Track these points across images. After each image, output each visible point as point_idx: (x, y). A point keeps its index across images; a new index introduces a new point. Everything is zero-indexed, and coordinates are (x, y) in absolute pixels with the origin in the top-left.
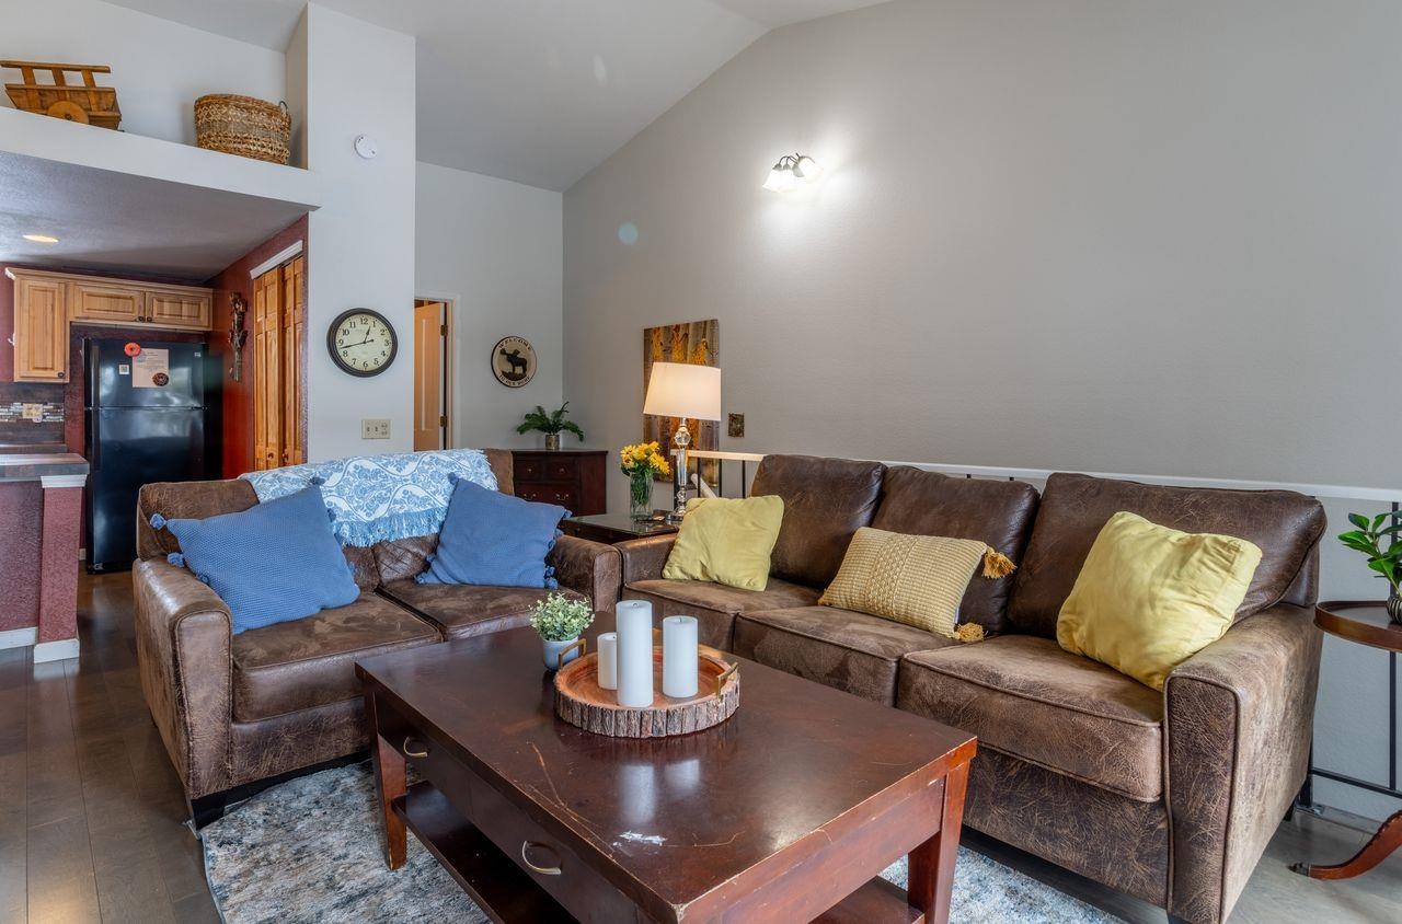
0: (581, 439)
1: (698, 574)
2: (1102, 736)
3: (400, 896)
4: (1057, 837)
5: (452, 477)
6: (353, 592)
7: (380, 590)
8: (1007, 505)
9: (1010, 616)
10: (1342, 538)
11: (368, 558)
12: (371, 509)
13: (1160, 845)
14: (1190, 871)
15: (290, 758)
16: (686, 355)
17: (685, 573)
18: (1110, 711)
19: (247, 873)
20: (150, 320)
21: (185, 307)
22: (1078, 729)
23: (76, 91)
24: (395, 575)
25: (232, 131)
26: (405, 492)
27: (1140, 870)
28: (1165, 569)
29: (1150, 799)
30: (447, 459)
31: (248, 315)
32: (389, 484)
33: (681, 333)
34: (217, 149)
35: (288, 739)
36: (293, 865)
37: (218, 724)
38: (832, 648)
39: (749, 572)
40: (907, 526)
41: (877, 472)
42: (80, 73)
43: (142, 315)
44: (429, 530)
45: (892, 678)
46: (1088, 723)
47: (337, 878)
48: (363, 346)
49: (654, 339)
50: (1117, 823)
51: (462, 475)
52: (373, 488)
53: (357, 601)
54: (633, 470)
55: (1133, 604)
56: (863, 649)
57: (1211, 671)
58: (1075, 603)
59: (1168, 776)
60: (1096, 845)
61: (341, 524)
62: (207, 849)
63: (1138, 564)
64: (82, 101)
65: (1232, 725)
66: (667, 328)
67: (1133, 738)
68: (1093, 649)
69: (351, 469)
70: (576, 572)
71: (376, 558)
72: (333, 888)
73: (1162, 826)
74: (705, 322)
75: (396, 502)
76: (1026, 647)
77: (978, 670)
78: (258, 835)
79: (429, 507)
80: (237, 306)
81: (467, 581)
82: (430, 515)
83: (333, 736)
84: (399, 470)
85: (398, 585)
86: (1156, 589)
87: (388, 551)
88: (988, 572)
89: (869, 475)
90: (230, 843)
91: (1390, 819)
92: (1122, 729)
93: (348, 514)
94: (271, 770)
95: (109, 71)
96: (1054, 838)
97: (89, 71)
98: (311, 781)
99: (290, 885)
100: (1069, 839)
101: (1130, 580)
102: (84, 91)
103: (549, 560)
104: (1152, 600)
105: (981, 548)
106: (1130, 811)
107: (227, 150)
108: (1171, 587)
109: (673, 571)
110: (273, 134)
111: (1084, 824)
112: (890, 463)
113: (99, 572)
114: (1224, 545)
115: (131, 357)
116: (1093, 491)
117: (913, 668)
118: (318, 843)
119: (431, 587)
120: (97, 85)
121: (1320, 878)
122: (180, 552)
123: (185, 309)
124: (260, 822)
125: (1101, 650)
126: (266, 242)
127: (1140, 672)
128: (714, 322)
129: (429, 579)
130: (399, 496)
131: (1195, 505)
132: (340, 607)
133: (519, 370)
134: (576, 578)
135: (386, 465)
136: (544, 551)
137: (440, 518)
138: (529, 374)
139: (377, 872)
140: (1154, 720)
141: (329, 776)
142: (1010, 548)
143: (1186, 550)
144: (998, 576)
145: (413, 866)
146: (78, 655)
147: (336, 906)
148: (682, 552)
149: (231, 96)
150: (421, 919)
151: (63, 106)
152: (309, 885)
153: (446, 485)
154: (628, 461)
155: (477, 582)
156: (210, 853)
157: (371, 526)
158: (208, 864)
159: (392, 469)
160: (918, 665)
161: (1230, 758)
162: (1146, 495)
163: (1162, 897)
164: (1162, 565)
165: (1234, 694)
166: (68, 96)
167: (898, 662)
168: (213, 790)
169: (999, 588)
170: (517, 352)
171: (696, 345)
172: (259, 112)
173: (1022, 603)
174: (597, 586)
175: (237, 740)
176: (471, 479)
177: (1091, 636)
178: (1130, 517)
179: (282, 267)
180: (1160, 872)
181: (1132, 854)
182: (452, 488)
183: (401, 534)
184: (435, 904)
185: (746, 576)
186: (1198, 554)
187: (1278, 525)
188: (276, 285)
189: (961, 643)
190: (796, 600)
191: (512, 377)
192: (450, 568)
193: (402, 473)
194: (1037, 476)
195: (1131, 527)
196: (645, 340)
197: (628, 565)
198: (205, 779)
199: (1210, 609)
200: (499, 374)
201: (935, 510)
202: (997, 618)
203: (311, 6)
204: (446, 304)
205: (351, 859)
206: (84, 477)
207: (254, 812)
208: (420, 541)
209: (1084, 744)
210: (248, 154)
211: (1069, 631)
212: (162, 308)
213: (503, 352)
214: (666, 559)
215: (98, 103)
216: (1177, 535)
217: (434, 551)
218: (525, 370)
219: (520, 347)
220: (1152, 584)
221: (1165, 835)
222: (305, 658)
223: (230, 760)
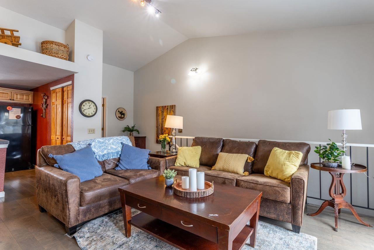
0: (139, 133)
1: (183, 165)
2: (280, 191)
3: (133, 243)
4: (270, 212)
5: (122, 143)
6: (101, 172)
7: (105, 172)
8: (251, 147)
9: (253, 170)
10: (315, 151)
11: (103, 164)
12: (102, 151)
13: (290, 211)
14: (296, 215)
15: (93, 215)
16: (167, 113)
17: (180, 164)
18: (281, 186)
19: (90, 243)
20: (13, 100)
21: (24, 97)
22: (275, 190)
23: (8, 36)
24: (109, 168)
25: (54, 51)
26: (111, 147)
27: (287, 216)
28: (286, 158)
29: (289, 202)
30: (120, 139)
31: (48, 100)
32: (107, 145)
33: (166, 108)
34: (49, 55)
35: (93, 210)
36: (101, 240)
37: (77, 207)
38: (221, 178)
39: (195, 163)
40: (230, 151)
41: (222, 140)
42: (9, 31)
43: (11, 98)
44: (116, 156)
45: (235, 184)
46: (277, 188)
47: (115, 242)
48: (88, 109)
49: (159, 109)
50: (282, 208)
51: (124, 142)
52: (102, 146)
53: (102, 175)
54: (162, 141)
55: (281, 165)
56: (228, 178)
57: (299, 176)
58: (268, 166)
59: (292, 197)
60: (278, 213)
61: (96, 155)
62: (77, 239)
63: (281, 157)
64: (10, 39)
65: (303, 186)
66: (162, 107)
67: (286, 191)
68: (272, 175)
69: (97, 141)
70: (155, 165)
71: (104, 164)
72: (114, 244)
73: (291, 207)
74: (173, 105)
75: (109, 149)
76: (258, 176)
77: (253, 180)
78: (88, 235)
79: (117, 151)
80: (45, 97)
81: (129, 168)
82: (117, 153)
83: (103, 209)
84: (109, 141)
85: (110, 170)
86: (285, 162)
87: (107, 162)
88: (249, 161)
89: (220, 141)
90: (82, 237)
91: (323, 203)
92: (284, 189)
93: (97, 153)
94: (89, 218)
95: (18, 32)
96: (270, 213)
97: (12, 31)
98: (96, 221)
99: (103, 244)
100: (273, 213)
101: (280, 161)
102: (10, 36)
103: (148, 162)
104: (284, 164)
105: (247, 156)
106: (285, 205)
107: (52, 56)
108: (288, 161)
109: (177, 164)
110: (65, 53)
111: (276, 209)
112: (224, 139)
113: (13, 171)
114: (297, 153)
115: (9, 111)
116: (268, 143)
117: (240, 181)
118: (105, 235)
119: (120, 170)
120: (15, 35)
121: (312, 216)
122: (57, 164)
123: (25, 97)
124: (87, 231)
125: (274, 175)
126: (57, 80)
127: (283, 178)
128: (175, 106)
129: (118, 168)
130: (109, 148)
131: (288, 146)
132: (99, 176)
133: (123, 116)
134: (155, 167)
135: (105, 140)
136: (146, 161)
137: (120, 153)
138: (125, 117)
139: (124, 239)
140: (289, 187)
141: (101, 219)
142: (252, 156)
143: (290, 154)
144: (250, 161)
145: (133, 236)
146: (4, 196)
147: (118, 248)
148: (179, 159)
149: (53, 42)
150: (141, 247)
151: (4, 40)
152: (108, 244)
153: (121, 145)
154: (161, 139)
155: (131, 169)
156: (78, 240)
157: (103, 156)
158: (78, 243)
159: (107, 141)
160: (241, 180)
161: (303, 192)
162: (279, 144)
163: (291, 221)
164: (285, 157)
165: (303, 180)
166: (5, 37)
167: (236, 180)
168: (75, 224)
169: (250, 164)
170: (122, 111)
171: (170, 111)
172: (62, 46)
173: (255, 167)
174: (161, 168)
175: (81, 211)
176: (126, 143)
177: (272, 172)
178: (277, 148)
179: (63, 88)
180: (290, 216)
181: (285, 214)
182: (122, 146)
183: (110, 157)
184: (142, 244)
185: (195, 164)
186: (292, 155)
187: (303, 149)
188: (61, 92)
189: (245, 176)
190: (206, 169)
191: (121, 118)
192: (124, 165)
193: (110, 142)
194: (256, 141)
195: (277, 150)
196: (157, 109)
197: (167, 163)
198: (72, 222)
199: (295, 165)
200: (118, 117)
201: (236, 148)
202: (250, 170)
203: (76, 20)
204: (104, 99)
205: (116, 237)
206: (8, 145)
207: (85, 229)
208: (114, 159)
209: (276, 193)
210: (58, 57)
211: (267, 171)
212: (17, 97)
213: (119, 111)
214: (175, 161)
215: (15, 40)
216: (287, 151)
217: (119, 161)
218: (124, 116)
219: (123, 110)
220: (284, 161)
221: (291, 209)
222: (98, 189)
223: (79, 216)
